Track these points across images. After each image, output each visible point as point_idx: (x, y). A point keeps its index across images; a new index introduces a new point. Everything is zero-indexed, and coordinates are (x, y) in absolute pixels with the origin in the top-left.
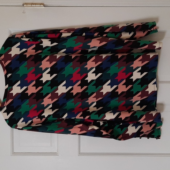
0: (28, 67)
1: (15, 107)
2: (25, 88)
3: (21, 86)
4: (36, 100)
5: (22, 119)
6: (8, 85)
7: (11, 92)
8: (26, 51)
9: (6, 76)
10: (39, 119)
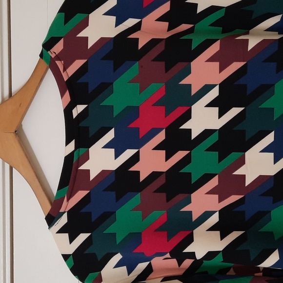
0: (143, 82)
1: (94, 218)
2: (129, 153)
3: (117, 146)
4: (164, 195)
5: (118, 257)
6: (73, 143)
7: (83, 167)
8: (137, 28)
9: (68, 111)
10: (174, 262)
